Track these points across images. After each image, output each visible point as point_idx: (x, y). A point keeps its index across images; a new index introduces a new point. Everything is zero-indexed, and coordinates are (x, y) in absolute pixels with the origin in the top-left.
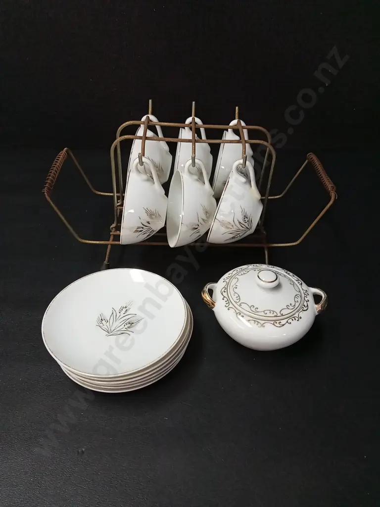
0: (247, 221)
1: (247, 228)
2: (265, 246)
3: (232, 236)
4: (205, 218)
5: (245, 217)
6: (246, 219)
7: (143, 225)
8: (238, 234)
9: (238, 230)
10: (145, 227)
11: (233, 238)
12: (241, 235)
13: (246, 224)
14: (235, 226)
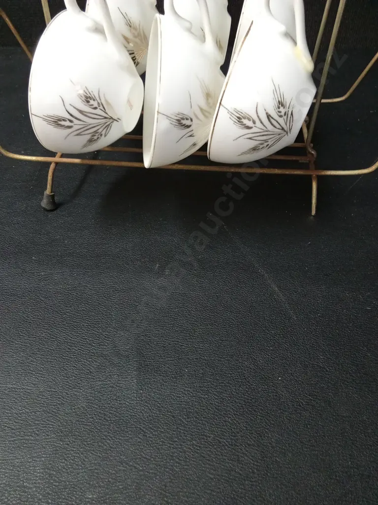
0: (283, 114)
1: (283, 129)
2: (314, 173)
3: (253, 144)
4: (204, 106)
5: (281, 104)
6: (282, 109)
7: (71, 115)
8: (266, 141)
9: (265, 133)
10: (76, 121)
11: (255, 149)
12: (270, 143)
13: (281, 121)
14: (258, 124)
